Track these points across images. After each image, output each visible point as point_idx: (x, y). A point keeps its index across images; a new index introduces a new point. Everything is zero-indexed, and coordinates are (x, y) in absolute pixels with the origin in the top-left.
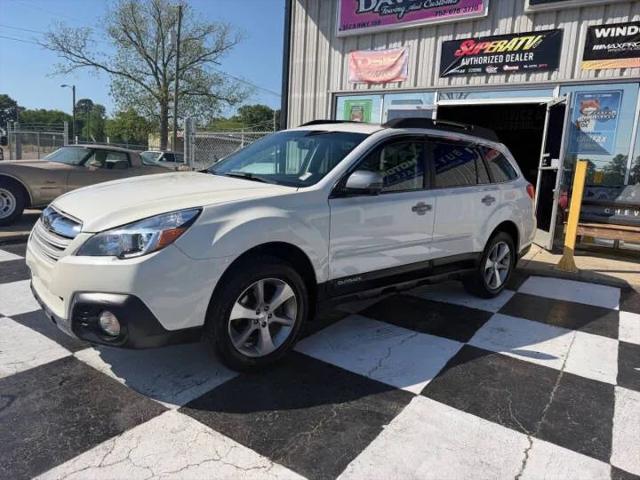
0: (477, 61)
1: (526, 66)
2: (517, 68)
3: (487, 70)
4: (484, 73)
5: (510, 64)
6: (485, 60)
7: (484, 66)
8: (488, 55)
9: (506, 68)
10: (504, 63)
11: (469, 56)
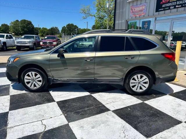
0: (167, 5)
1: (184, 5)
2: (181, 6)
3: (171, 8)
4: (169, 9)
5: (178, 5)
6: (170, 4)
7: (169, 7)
8: (171, 2)
9: (177, 6)
10: (176, 5)
11: (165, 4)
